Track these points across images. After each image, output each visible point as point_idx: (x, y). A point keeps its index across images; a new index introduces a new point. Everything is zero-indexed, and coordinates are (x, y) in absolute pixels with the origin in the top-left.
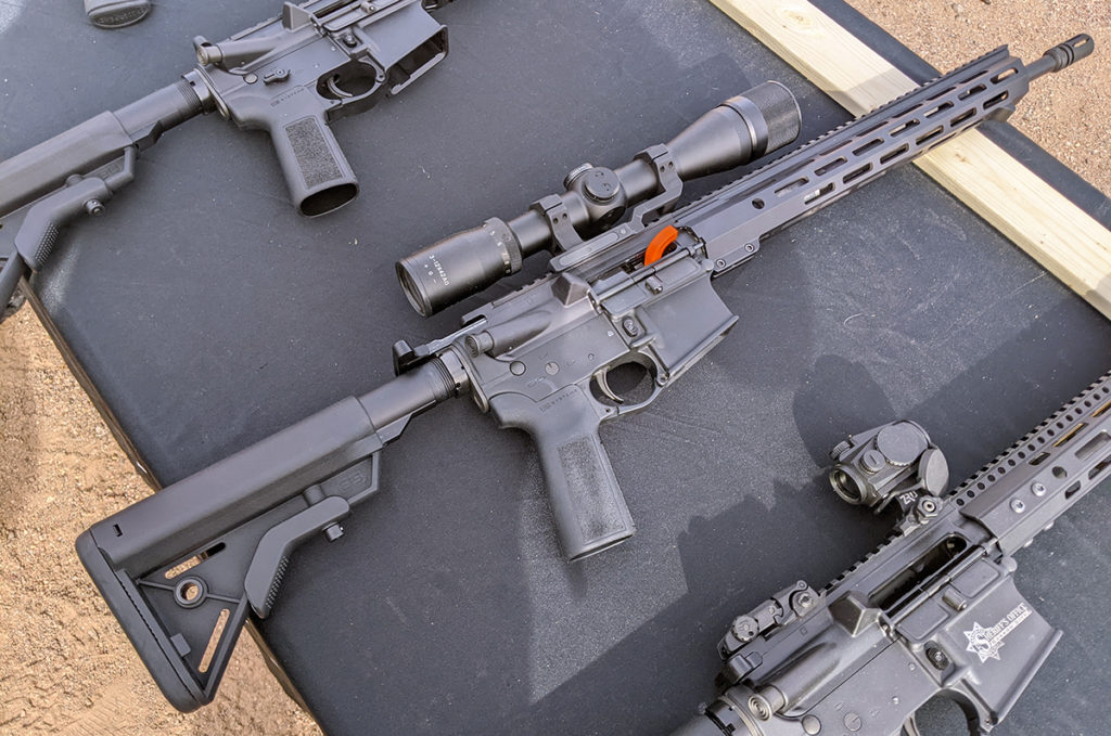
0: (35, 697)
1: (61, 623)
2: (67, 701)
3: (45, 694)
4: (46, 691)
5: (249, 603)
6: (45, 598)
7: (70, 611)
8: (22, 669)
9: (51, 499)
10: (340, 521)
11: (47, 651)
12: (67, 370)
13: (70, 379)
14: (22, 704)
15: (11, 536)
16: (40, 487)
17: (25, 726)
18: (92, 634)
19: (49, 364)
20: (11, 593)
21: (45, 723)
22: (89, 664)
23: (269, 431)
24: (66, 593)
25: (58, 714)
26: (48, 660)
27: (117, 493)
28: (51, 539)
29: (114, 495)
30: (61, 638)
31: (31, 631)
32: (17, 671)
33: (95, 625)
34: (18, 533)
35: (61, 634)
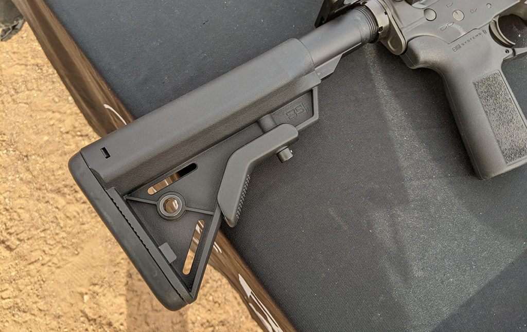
0: (46, 248)
1: (57, 208)
2: (65, 251)
3: (52, 247)
4: (52, 245)
5: (222, 215)
6: (47, 194)
7: (61, 201)
8: (38, 233)
9: (46, 138)
10: (289, 145)
11: (51, 224)
12: (50, 65)
13: (51, 70)
14: (39, 252)
15: (25, 159)
16: (40, 131)
17: (43, 265)
18: (75, 214)
19: (39, 61)
20: (28, 191)
21: (53, 263)
22: (75, 231)
23: (216, 74)
24: (58, 191)
25: (60, 258)
26: (52, 228)
27: (84, 134)
28: (48, 161)
29: (81, 136)
30: (58, 217)
31: (41, 213)
32: (35, 235)
33: (77, 209)
34: (29, 157)
35: (58, 214)
